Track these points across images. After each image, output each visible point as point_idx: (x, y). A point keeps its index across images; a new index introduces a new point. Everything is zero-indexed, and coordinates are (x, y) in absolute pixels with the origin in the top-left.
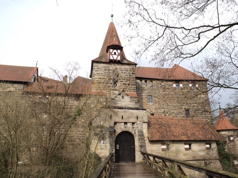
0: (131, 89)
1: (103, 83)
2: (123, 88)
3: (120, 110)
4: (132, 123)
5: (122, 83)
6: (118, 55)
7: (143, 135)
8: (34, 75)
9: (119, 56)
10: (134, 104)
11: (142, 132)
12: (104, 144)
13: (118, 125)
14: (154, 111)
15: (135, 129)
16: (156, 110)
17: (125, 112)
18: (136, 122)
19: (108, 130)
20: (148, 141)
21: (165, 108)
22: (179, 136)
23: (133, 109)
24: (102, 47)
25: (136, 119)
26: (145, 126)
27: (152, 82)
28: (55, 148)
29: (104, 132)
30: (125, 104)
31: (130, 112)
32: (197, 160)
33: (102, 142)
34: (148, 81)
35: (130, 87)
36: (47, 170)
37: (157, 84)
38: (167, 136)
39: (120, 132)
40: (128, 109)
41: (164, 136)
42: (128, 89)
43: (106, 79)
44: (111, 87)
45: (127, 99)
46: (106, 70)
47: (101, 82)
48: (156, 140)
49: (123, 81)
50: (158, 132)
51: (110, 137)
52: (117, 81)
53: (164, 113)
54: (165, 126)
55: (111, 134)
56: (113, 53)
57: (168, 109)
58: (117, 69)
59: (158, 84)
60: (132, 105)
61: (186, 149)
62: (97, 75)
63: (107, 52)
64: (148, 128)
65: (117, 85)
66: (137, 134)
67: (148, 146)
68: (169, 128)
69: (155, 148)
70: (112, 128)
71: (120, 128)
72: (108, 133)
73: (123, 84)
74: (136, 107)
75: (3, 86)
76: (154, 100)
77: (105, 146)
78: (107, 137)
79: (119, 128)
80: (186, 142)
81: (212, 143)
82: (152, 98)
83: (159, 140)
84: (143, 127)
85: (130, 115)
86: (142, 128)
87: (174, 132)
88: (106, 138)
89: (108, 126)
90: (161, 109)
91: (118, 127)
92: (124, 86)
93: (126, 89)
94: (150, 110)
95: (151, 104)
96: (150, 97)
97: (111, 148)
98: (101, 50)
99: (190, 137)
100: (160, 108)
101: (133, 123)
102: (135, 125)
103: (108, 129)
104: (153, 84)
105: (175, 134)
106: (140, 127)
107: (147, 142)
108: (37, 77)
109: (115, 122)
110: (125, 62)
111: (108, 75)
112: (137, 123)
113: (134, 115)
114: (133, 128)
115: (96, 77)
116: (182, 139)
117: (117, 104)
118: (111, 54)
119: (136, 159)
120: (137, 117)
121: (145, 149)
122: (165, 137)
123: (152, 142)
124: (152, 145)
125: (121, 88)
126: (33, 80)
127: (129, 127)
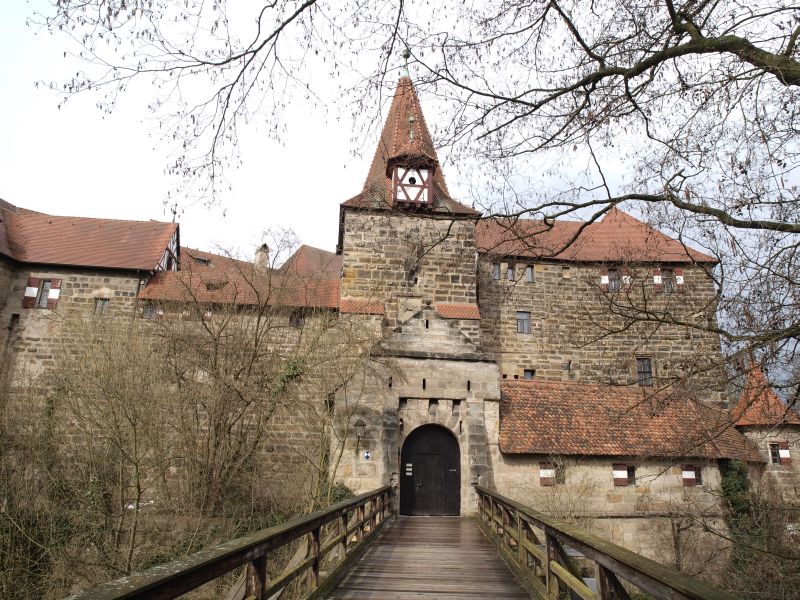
0: (461, 293)
1: (376, 273)
2: (435, 290)
3: (416, 362)
4: (451, 402)
5: (434, 273)
6: (423, 187)
7: (483, 438)
8: (167, 249)
9: (426, 191)
10: (461, 343)
11: (481, 428)
12: (369, 461)
13: (410, 405)
14: (534, 362)
15: (460, 419)
16: (542, 357)
17: (432, 367)
18: (465, 400)
19: (380, 421)
20: (498, 454)
21: (572, 353)
22: (595, 441)
23: (458, 359)
24: (373, 159)
25: (466, 390)
26: (492, 410)
27: (532, 267)
28: (231, 468)
29: (368, 427)
30: (432, 346)
31: (448, 368)
32: (650, 516)
33: (363, 454)
34: (518, 266)
35: (456, 287)
36: (211, 527)
37: (546, 274)
38: (557, 440)
39: (417, 426)
40: (442, 359)
41: (548, 442)
42: (452, 293)
43: (385, 262)
44: (400, 287)
45: (440, 330)
46: (383, 233)
47: (369, 273)
48: (523, 451)
49: (435, 270)
50: (533, 427)
51: (385, 442)
52: (417, 269)
53: (568, 368)
54: (556, 412)
55: (388, 433)
56: (406, 181)
57: (581, 355)
58: (417, 230)
59: (550, 274)
60: (454, 347)
61: (618, 483)
62: (357, 250)
63: (389, 175)
64: (501, 417)
65: (419, 281)
66: (466, 432)
67: (500, 471)
68: (568, 418)
69: (519, 475)
70: (394, 415)
71: (416, 416)
72: (380, 428)
73: (437, 276)
74: (466, 355)
75: (81, 283)
76: (537, 327)
77: (371, 465)
78: (377, 440)
79: (412, 414)
80: (617, 461)
81: (705, 466)
82: (529, 320)
83: (532, 452)
84: (487, 414)
85: (447, 376)
86: (483, 415)
87: (583, 429)
88: (375, 443)
89: (380, 409)
90: (558, 355)
91: (409, 412)
92: (438, 284)
93: (446, 292)
94: (524, 357)
95: (527, 338)
96: (525, 316)
97: (388, 470)
98: (370, 167)
99: (631, 446)
100: (553, 352)
101: (456, 402)
102: (462, 407)
103: (381, 418)
104: (536, 275)
105: (584, 436)
106: (475, 413)
107: (496, 457)
108: (175, 255)
109: (403, 396)
110: (444, 206)
111: (391, 248)
112: (468, 400)
113: (459, 377)
114: (457, 415)
115: (353, 257)
116: (604, 453)
117: (410, 343)
118: (399, 182)
119: (462, 506)
120: (469, 382)
121: (490, 478)
122: (552, 444)
123: (512, 457)
124: (511, 468)
125: (431, 292)
126: (164, 264)
127: (444, 414)
